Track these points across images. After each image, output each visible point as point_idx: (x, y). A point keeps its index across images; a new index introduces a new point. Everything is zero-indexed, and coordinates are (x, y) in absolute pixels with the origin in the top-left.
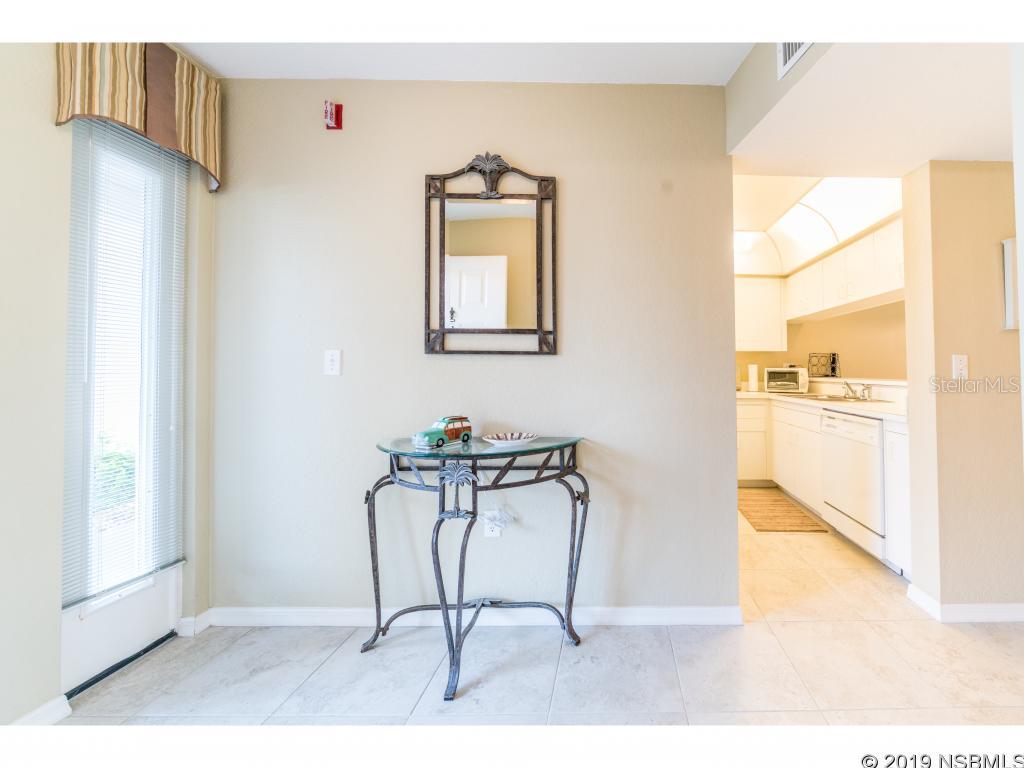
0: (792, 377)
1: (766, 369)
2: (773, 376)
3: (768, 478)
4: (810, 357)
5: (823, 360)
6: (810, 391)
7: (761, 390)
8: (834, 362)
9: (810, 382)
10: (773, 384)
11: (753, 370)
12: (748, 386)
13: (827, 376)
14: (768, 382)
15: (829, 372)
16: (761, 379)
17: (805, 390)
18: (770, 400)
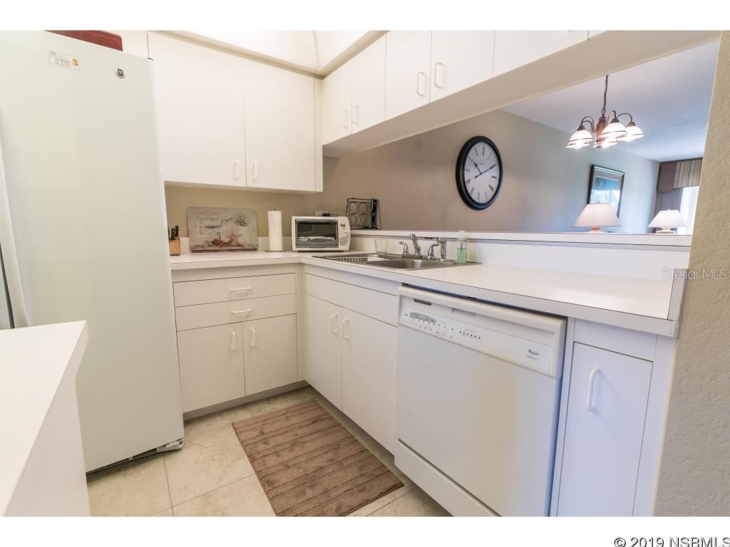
0: (329, 229)
1: (294, 218)
2: (304, 228)
3: (300, 380)
4: (349, 202)
5: (363, 207)
6: (351, 248)
7: (287, 248)
8: (374, 210)
9: (353, 236)
10: (304, 239)
11: (275, 218)
12: (267, 244)
13: (366, 228)
14: (298, 236)
15: (369, 223)
16: (286, 233)
17: (346, 247)
18: (301, 264)
